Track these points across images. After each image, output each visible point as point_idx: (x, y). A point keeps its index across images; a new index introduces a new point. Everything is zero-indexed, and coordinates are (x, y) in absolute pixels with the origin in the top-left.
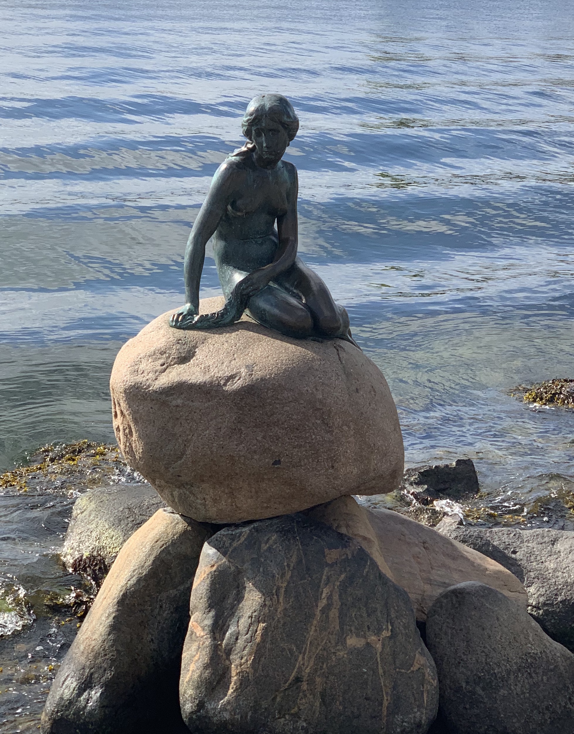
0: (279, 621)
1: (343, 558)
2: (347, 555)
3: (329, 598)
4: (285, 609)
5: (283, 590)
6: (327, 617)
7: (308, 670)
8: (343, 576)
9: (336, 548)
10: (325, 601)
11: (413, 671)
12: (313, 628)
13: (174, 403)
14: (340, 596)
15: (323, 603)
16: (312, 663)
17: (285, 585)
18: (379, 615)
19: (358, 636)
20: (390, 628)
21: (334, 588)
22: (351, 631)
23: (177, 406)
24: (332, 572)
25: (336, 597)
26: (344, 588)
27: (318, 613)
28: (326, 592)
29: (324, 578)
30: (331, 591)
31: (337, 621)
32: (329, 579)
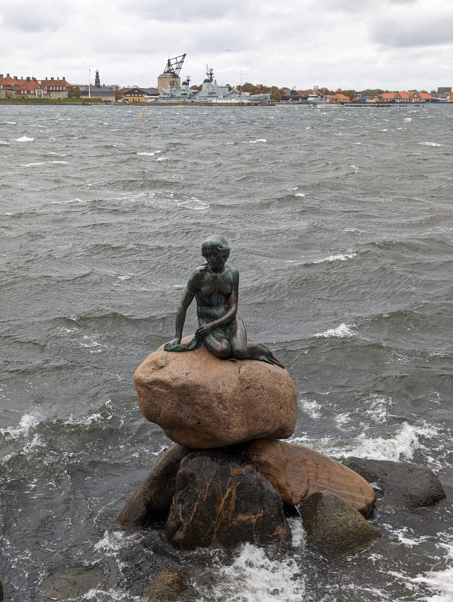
0: (204, 503)
1: (240, 473)
2: (243, 472)
3: (231, 494)
4: (208, 497)
5: (208, 487)
6: (229, 503)
7: (216, 529)
8: (239, 483)
9: (237, 468)
10: (227, 495)
11: (273, 536)
12: (220, 508)
13: (154, 389)
14: (237, 493)
16: (219, 526)
17: (209, 484)
18: (257, 504)
19: (244, 514)
20: (262, 512)
22: (241, 512)
23: (155, 391)
24: (233, 480)
25: (234, 494)
26: (239, 488)
27: (223, 501)
28: (229, 490)
29: (229, 483)
30: (232, 490)
31: (234, 505)
32: (231, 484)
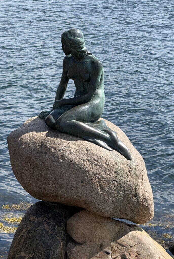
1: (34, 220)
2: (36, 220)
3: (24, 233)
6: (21, 240)
8: (30, 227)
9: (34, 216)
14: (27, 234)
15: (21, 234)
18: (33, 248)
19: (25, 252)
20: (33, 254)
21: (27, 230)
22: (24, 249)
24: (29, 224)
25: (26, 234)
27: (19, 238)
28: (24, 230)
29: (26, 225)
30: (25, 231)
31: (23, 243)
32: (27, 226)
